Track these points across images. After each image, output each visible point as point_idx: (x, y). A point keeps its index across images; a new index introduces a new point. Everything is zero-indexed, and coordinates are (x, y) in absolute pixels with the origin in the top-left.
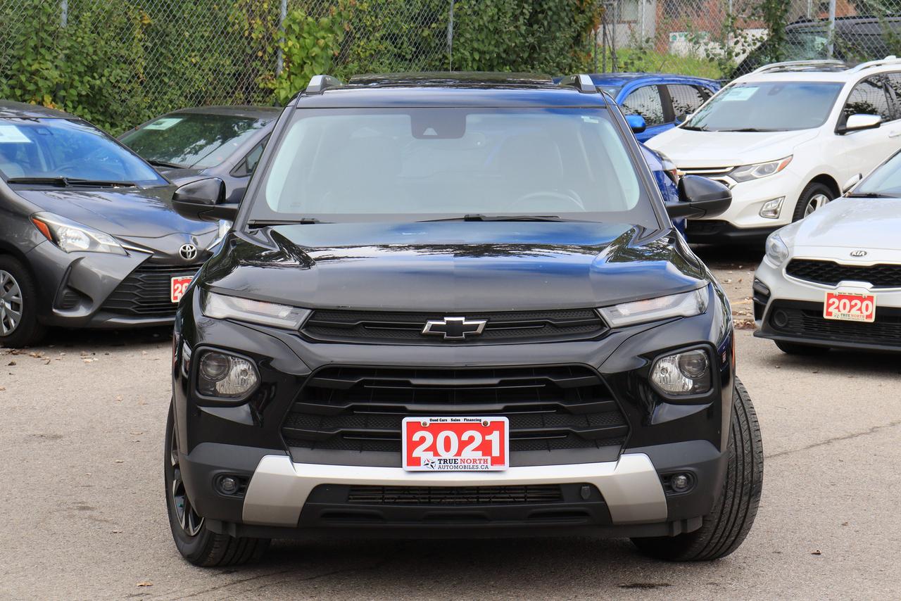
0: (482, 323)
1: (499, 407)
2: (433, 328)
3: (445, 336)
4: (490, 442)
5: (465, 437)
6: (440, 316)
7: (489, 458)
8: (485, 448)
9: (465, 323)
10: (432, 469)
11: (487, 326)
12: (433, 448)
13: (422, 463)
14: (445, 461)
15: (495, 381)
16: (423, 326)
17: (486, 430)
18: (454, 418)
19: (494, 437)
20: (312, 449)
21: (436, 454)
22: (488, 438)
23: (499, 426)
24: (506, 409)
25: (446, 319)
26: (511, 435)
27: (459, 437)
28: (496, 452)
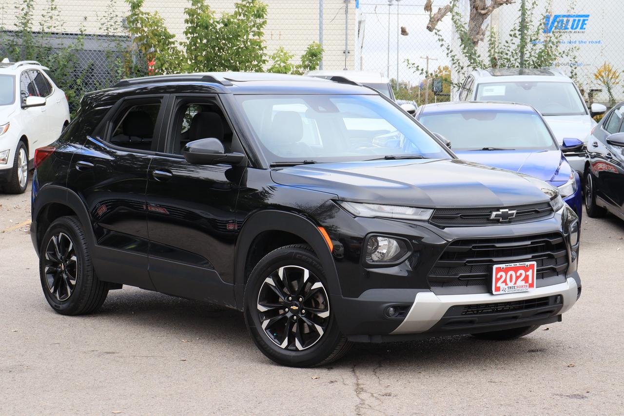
0: (515, 212)
1: (529, 256)
2: (497, 216)
3: (501, 220)
4: (528, 275)
5: (518, 274)
6: (498, 209)
7: (528, 284)
8: (526, 279)
9: (509, 212)
10: (505, 293)
11: (517, 213)
12: (505, 281)
13: (501, 290)
14: (510, 287)
15: (529, 243)
16: (490, 215)
17: (526, 269)
18: (515, 264)
19: (530, 273)
20: (442, 286)
21: (506, 284)
22: (527, 273)
23: (532, 267)
24: (533, 257)
25: (501, 210)
26: (538, 271)
27: (516, 274)
28: (530, 281)
